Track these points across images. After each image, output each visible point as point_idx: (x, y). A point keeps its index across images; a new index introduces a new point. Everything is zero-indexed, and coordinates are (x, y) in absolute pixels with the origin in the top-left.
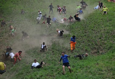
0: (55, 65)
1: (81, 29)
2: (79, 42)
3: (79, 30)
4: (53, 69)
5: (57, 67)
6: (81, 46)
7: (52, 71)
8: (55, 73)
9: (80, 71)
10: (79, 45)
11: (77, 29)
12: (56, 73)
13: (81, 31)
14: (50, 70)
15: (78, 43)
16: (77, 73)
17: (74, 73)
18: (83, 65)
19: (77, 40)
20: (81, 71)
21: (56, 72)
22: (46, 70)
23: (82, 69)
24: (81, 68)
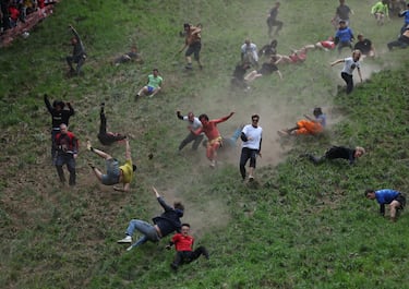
0: (291, 244)
1: (391, 106)
2: (388, 156)
3: (385, 111)
4: (283, 261)
5: (297, 250)
6: (392, 170)
7: (282, 265)
8: (291, 277)
9: (391, 268)
10: (385, 169)
11: (375, 105)
12: (297, 275)
13: (392, 114)
14: (270, 264)
15: (383, 161)
16: (377, 278)
17: (367, 275)
18: (402, 245)
19: (378, 146)
20: (396, 268)
21: (295, 269)
22: (256, 262)
23: (397, 262)
24: (393, 256)
